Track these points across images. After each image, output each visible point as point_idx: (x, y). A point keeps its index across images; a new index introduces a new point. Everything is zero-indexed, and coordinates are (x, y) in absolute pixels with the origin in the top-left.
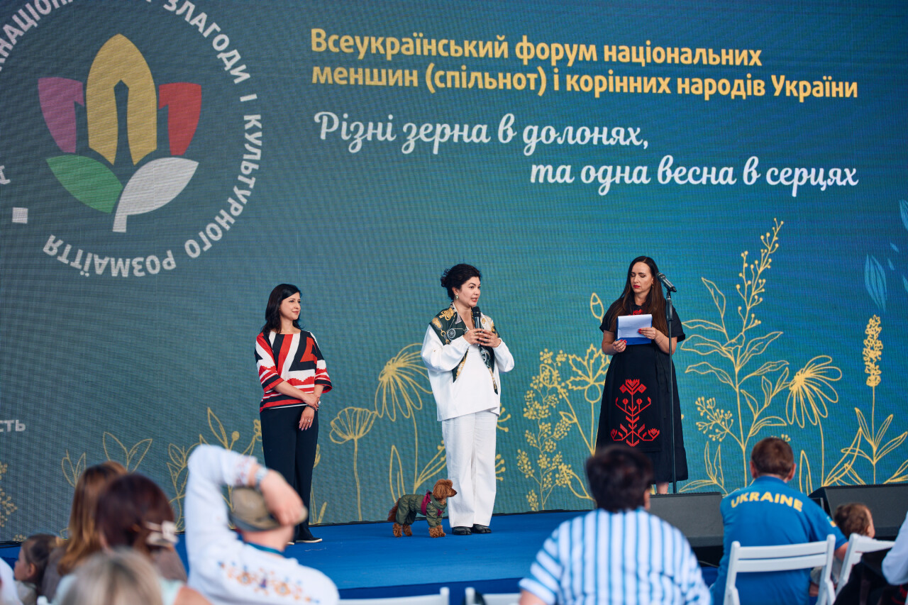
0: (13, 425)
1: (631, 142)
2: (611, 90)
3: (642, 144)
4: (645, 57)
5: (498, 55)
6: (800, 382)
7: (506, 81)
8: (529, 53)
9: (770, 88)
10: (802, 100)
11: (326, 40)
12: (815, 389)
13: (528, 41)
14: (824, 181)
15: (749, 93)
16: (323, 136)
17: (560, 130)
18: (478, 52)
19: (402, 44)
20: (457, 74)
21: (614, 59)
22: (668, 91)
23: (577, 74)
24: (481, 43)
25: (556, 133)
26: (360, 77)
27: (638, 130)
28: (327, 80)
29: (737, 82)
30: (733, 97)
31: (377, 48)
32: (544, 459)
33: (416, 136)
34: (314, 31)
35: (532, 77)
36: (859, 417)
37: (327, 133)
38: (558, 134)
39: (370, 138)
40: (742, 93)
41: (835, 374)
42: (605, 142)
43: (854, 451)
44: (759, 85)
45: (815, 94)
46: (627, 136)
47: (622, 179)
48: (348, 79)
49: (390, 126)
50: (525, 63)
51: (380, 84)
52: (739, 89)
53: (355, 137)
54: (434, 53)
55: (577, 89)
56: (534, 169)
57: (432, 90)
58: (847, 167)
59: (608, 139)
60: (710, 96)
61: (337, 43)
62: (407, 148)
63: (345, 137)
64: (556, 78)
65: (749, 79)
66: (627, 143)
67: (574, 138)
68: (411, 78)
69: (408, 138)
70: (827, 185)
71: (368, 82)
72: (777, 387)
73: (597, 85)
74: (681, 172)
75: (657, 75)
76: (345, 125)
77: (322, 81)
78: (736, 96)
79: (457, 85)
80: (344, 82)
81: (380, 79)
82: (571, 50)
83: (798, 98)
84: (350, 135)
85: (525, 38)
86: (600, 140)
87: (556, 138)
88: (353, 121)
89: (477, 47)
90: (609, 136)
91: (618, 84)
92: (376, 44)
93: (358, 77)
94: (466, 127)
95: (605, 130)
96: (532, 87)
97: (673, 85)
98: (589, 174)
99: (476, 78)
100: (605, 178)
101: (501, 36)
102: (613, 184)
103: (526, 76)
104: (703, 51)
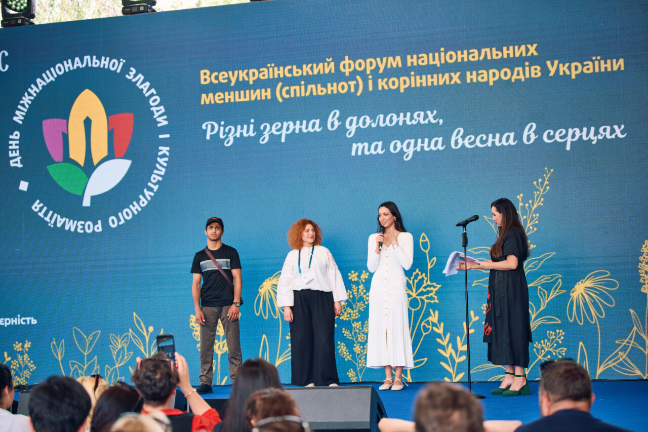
0: (30, 321)
1: (429, 121)
2: (413, 86)
3: (438, 121)
4: (440, 60)
5: (327, 71)
6: (580, 290)
7: (333, 88)
8: (350, 67)
9: (545, 71)
10: (573, 77)
11: (210, 76)
12: (593, 295)
13: (349, 59)
14: (594, 136)
15: (527, 76)
16: (208, 137)
17: (373, 118)
18: (312, 71)
19: (260, 72)
20: (297, 88)
21: (415, 64)
22: (459, 82)
23: (386, 77)
24: (315, 65)
25: (371, 120)
26: (232, 97)
27: (435, 112)
28: (210, 101)
29: (516, 69)
30: (513, 81)
31: (243, 78)
32: (358, 347)
33: (269, 132)
34: (202, 72)
35: (352, 83)
36: (633, 316)
37: (211, 135)
38: (372, 120)
39: (238, 135)
40: (521, 77)
41: (613, 285)
42: (408, 123)
43: (630, 343)
44: (536, 69)
45: (585, 71)
46: (426, 117)
47: (422, 148)
48: (224, 99)
49: (252, 126)
50: (347, 74)
51: (245, 100)
52: (518, 74)
53: (229, 136)
54: (282, 76)
55: (386, 88)
56: (354, 146)
57: (281, 100)
58: (616, 124)
59: (411, 120)
60: (494, 82)
61: (217, 78)
62: (263, 140)
63: (222, 136)
64: (370, 82)
65: (527, 66)
66: (426, 121)
67: (384, 121)
68: (266, 94)
69: (264, 133)
70: (598, 139)
71: (237, 100)
72: (551, 295)
73: (402, 84)
74: (470, 139)
75: (450, 72)
76: (222, 128)
77: (208, 102)
78: (516, 80)
79: (298, 95)
80: (222, 102)
81: (245, 97)
82: (382, 61)
83: (570, 76)
84: (226, 135)
85: (347, 57)
86: (404, 122)
87: (371, 124)
88: (227, 126)
89: (312, 68)
90: (412, 118)
91: (418, 81)
92: (242, 75)
93: (230, 97)
94: (305, 122)
95: (409, 114)
96: (353, 90)
97: (463, 77)
98: (396, 146)
99: (312, 89)
100: (409, 148)
101: (329, 59)
102: (415, 152)
103: (347, 83)
104: (488, 50)
